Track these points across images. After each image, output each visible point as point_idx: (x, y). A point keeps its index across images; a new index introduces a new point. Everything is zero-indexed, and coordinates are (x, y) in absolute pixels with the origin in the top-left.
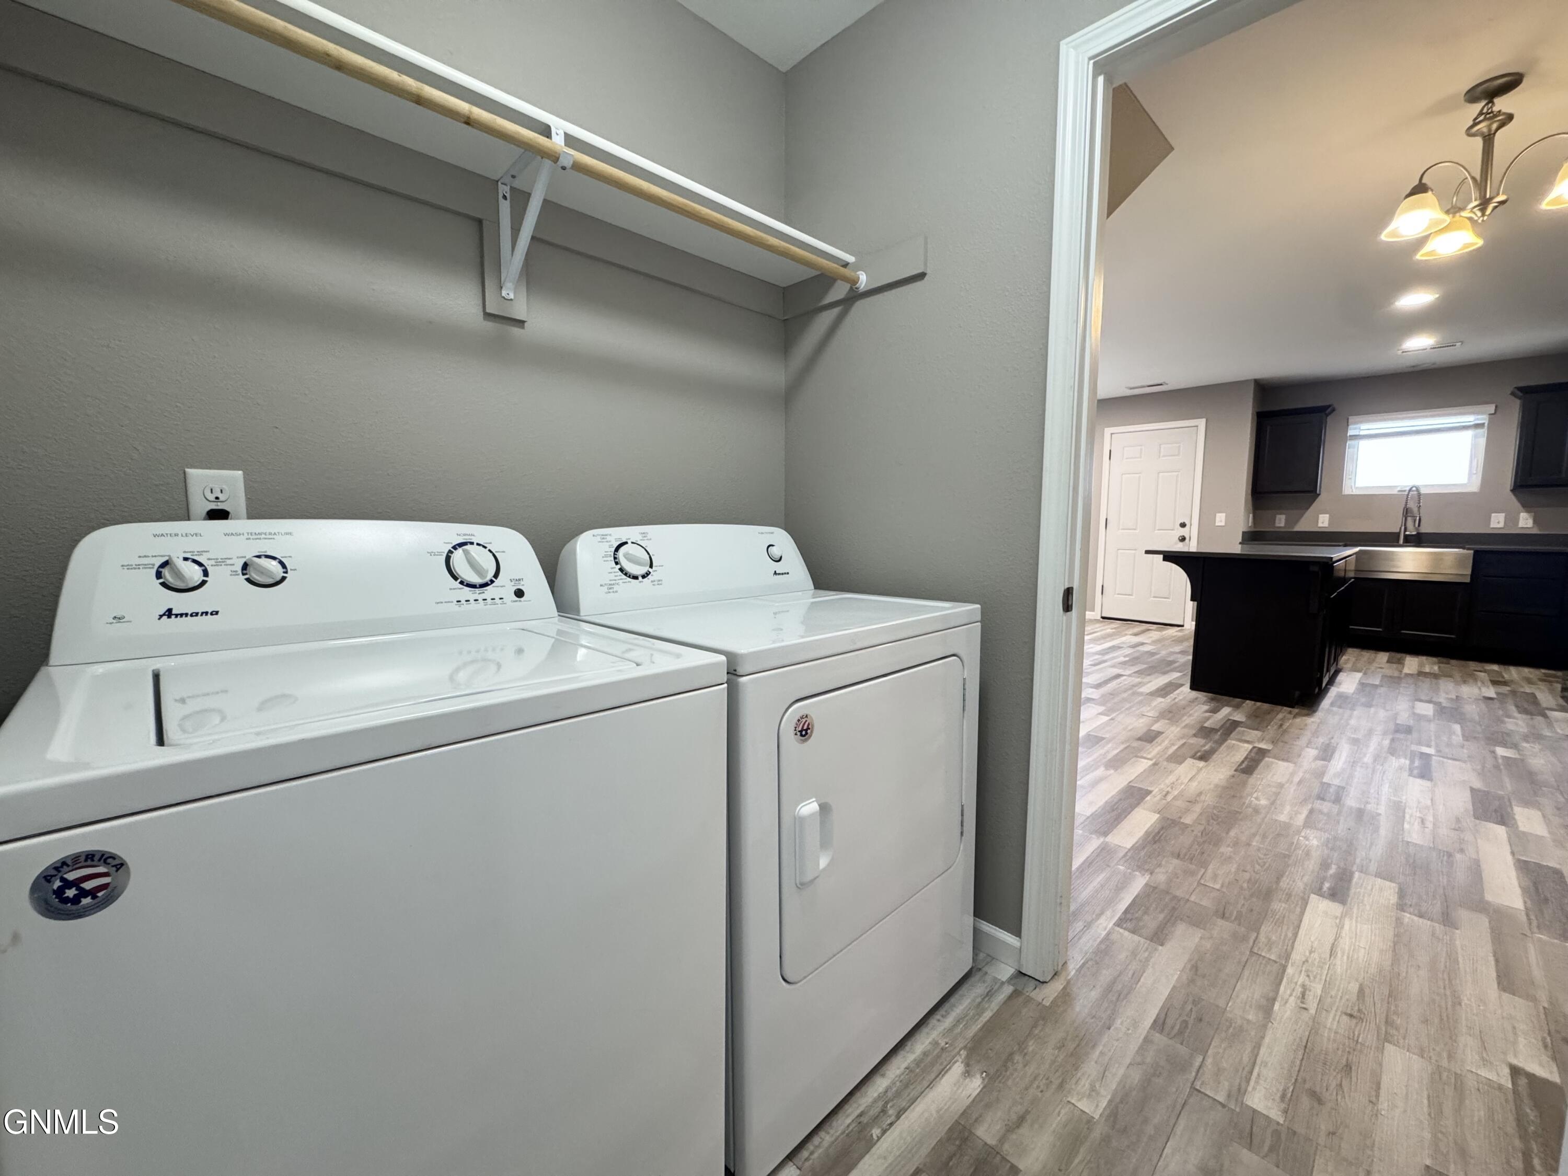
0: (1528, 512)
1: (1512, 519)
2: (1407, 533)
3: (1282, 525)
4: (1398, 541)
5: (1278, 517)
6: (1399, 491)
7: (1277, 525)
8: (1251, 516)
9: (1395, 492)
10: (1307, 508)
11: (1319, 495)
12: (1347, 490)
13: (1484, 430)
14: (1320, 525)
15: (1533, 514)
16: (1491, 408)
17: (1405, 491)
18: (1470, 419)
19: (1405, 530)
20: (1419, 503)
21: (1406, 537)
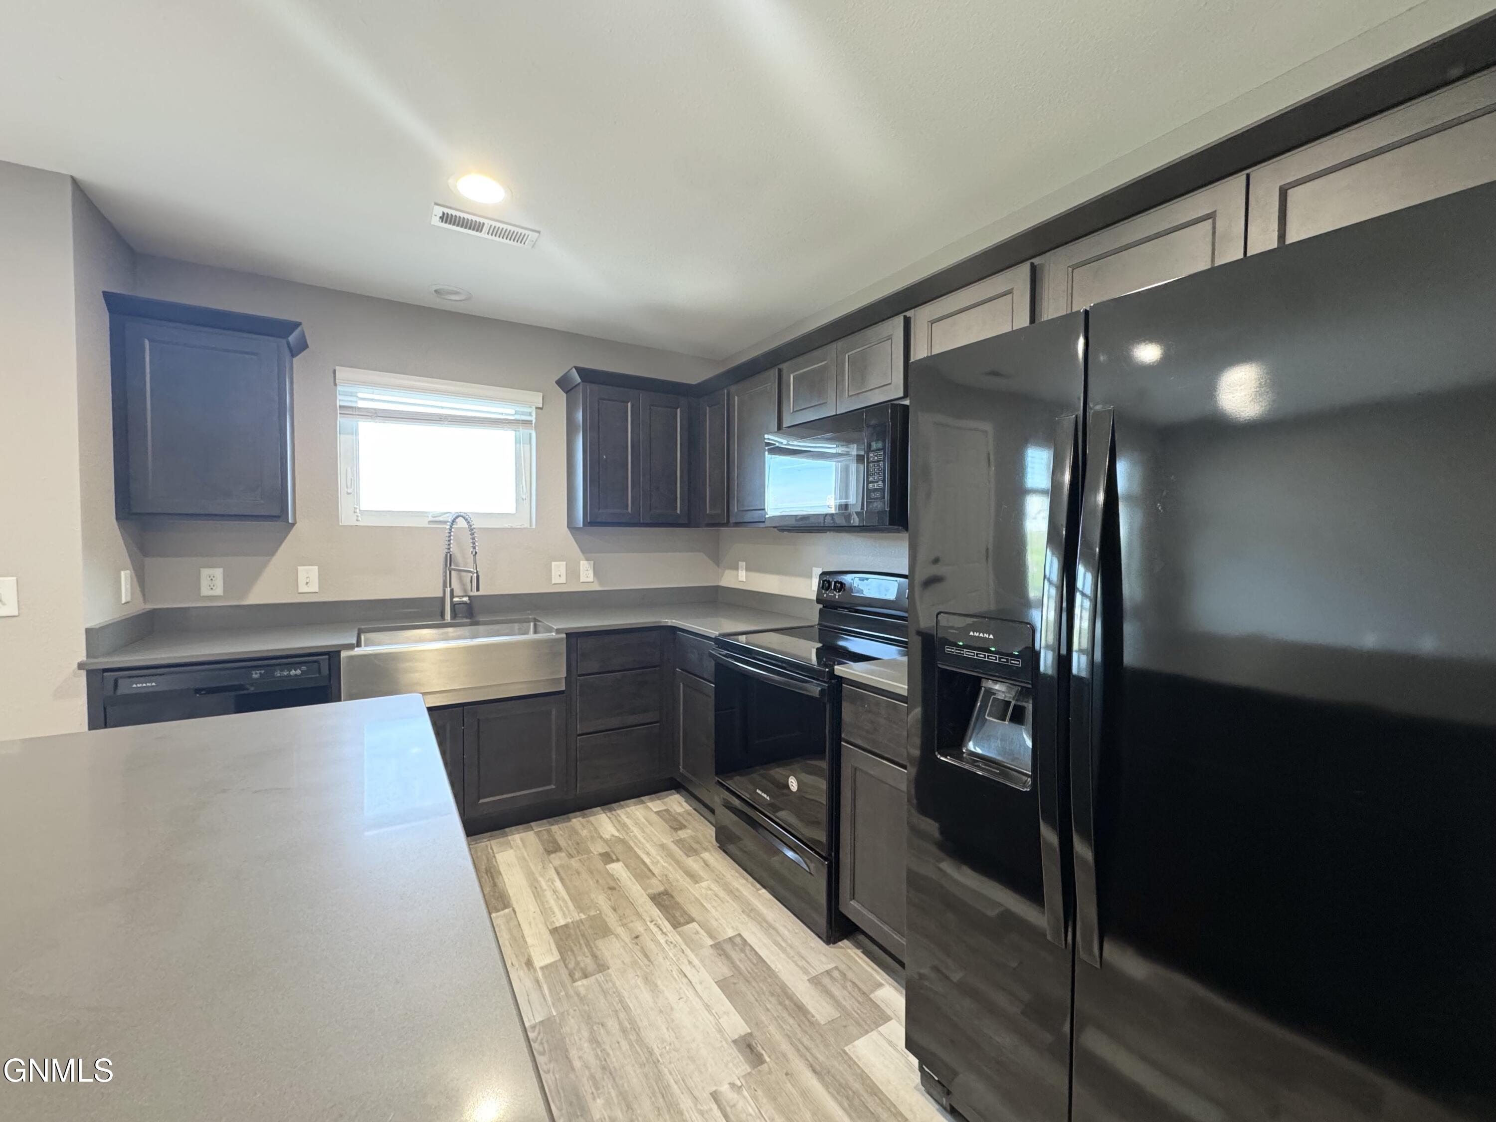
0: (587, 560)
1: (573, 572)
2: (456, 599)
3: (219, 591)
4: (442, 615)
5: (205, 573)
6: (430, 522)
7: (205, 591)
8: (126, 577)
9: (423, 523)
10: (272, 553)
11: (293, 524)
12: (347, 518)
13: (528, 431)
14: (303, 588)
15: (592, 562)
16: (537, 399)
17: (445, 522)
18: (507, 411)
19: (452, 596)
20: (474, 548)
21: (453, 605)
